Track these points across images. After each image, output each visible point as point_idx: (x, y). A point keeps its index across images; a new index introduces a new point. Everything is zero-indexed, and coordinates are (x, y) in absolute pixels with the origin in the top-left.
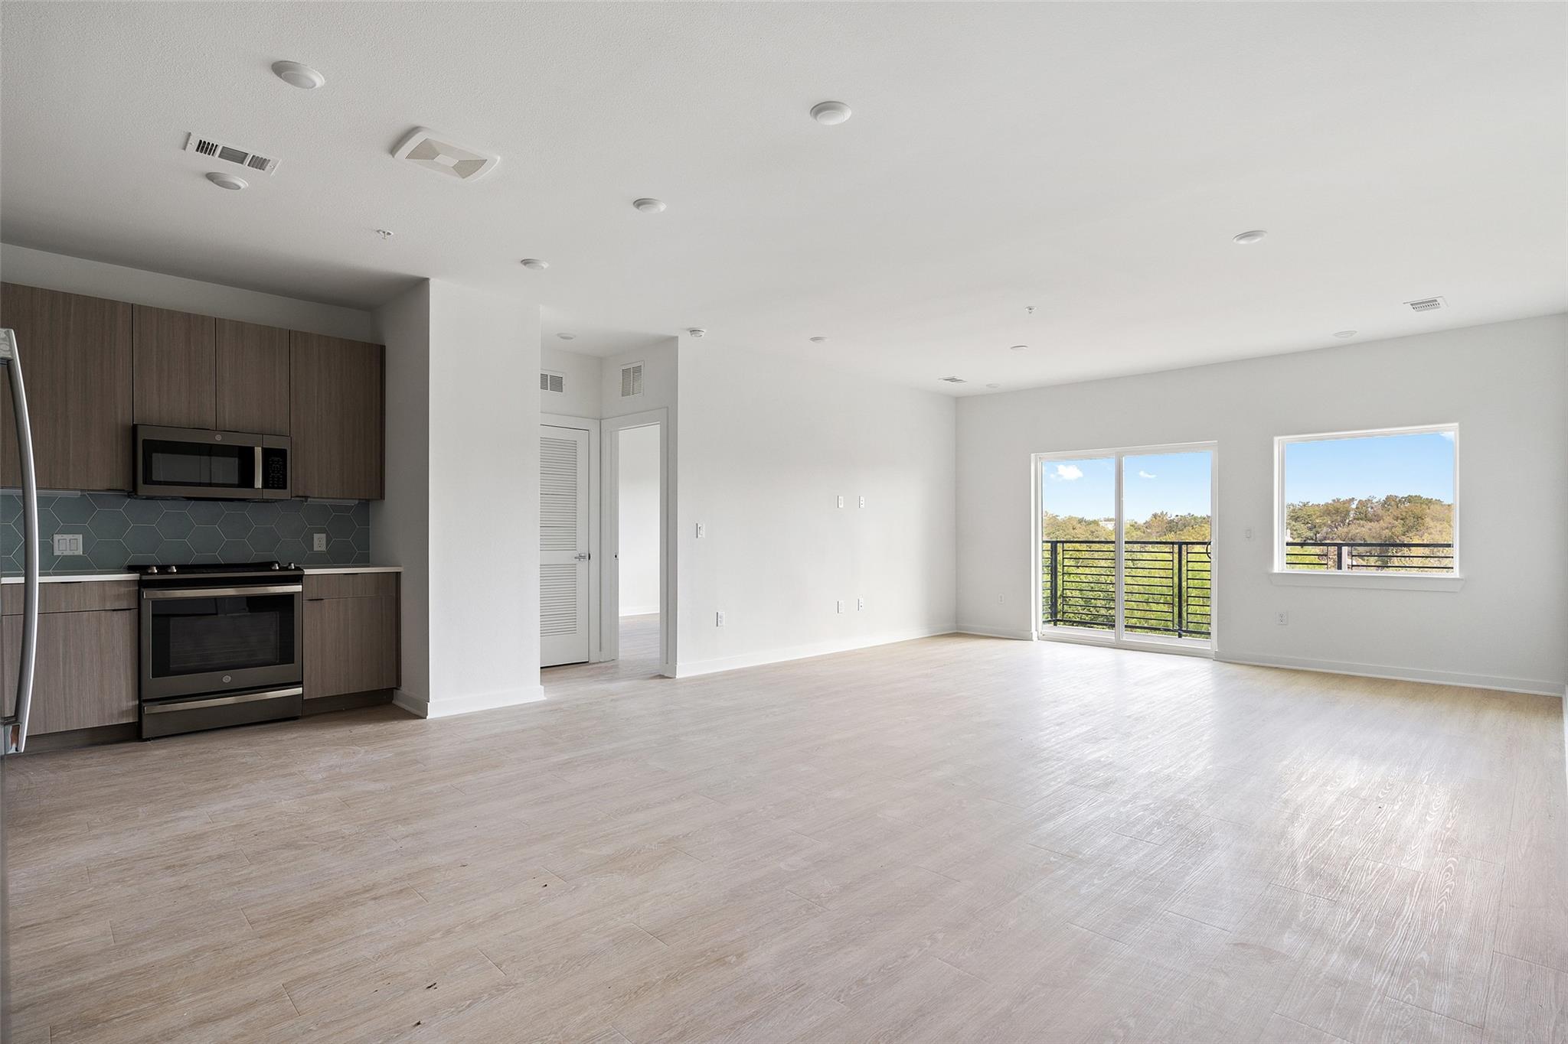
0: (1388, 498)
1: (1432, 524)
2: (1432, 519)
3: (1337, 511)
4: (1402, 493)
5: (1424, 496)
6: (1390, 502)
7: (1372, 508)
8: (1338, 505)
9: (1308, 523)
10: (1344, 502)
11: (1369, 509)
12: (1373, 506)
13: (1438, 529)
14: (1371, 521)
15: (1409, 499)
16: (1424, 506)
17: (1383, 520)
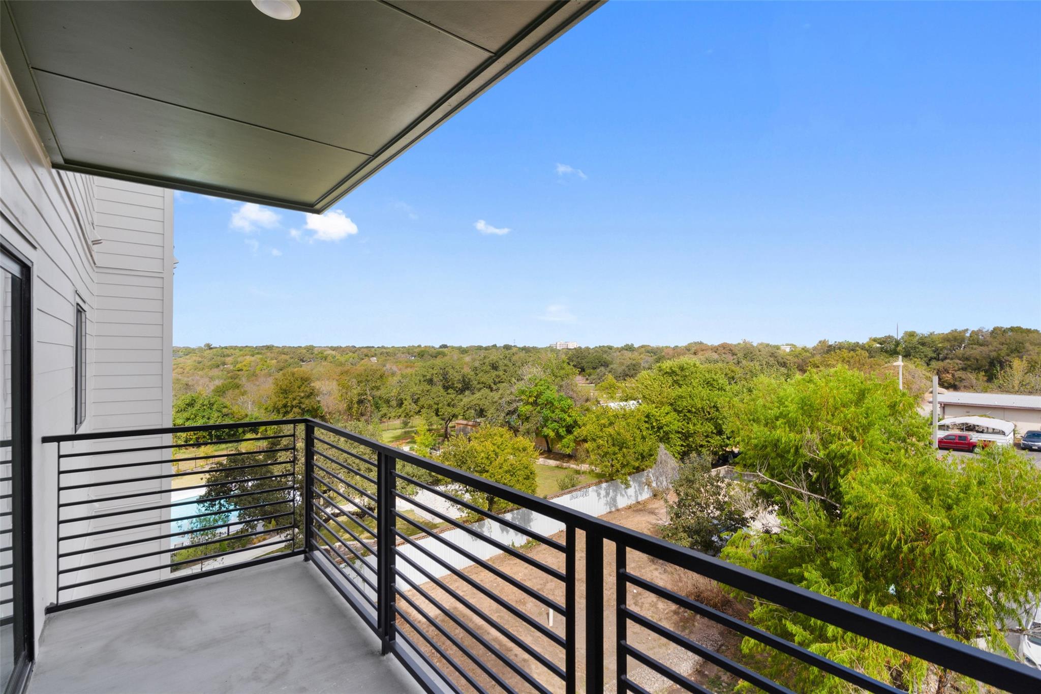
0: (995, 329)
1: (1031, 348)
2: (1031, 344)
3: (955, 339)
4: (1006, 325)
5: (1024, 326)
6: (996, 332)
7: (982, 336)
8: (956, 334)
9: (932, 347)
10: (960, 332)
11: (980, 337)
12: (983, 334)
13: (1036, 351)
14: (981, 345)
15: (1012, 329)
16: (1024, 334)
17: (991, 345)
